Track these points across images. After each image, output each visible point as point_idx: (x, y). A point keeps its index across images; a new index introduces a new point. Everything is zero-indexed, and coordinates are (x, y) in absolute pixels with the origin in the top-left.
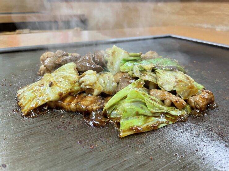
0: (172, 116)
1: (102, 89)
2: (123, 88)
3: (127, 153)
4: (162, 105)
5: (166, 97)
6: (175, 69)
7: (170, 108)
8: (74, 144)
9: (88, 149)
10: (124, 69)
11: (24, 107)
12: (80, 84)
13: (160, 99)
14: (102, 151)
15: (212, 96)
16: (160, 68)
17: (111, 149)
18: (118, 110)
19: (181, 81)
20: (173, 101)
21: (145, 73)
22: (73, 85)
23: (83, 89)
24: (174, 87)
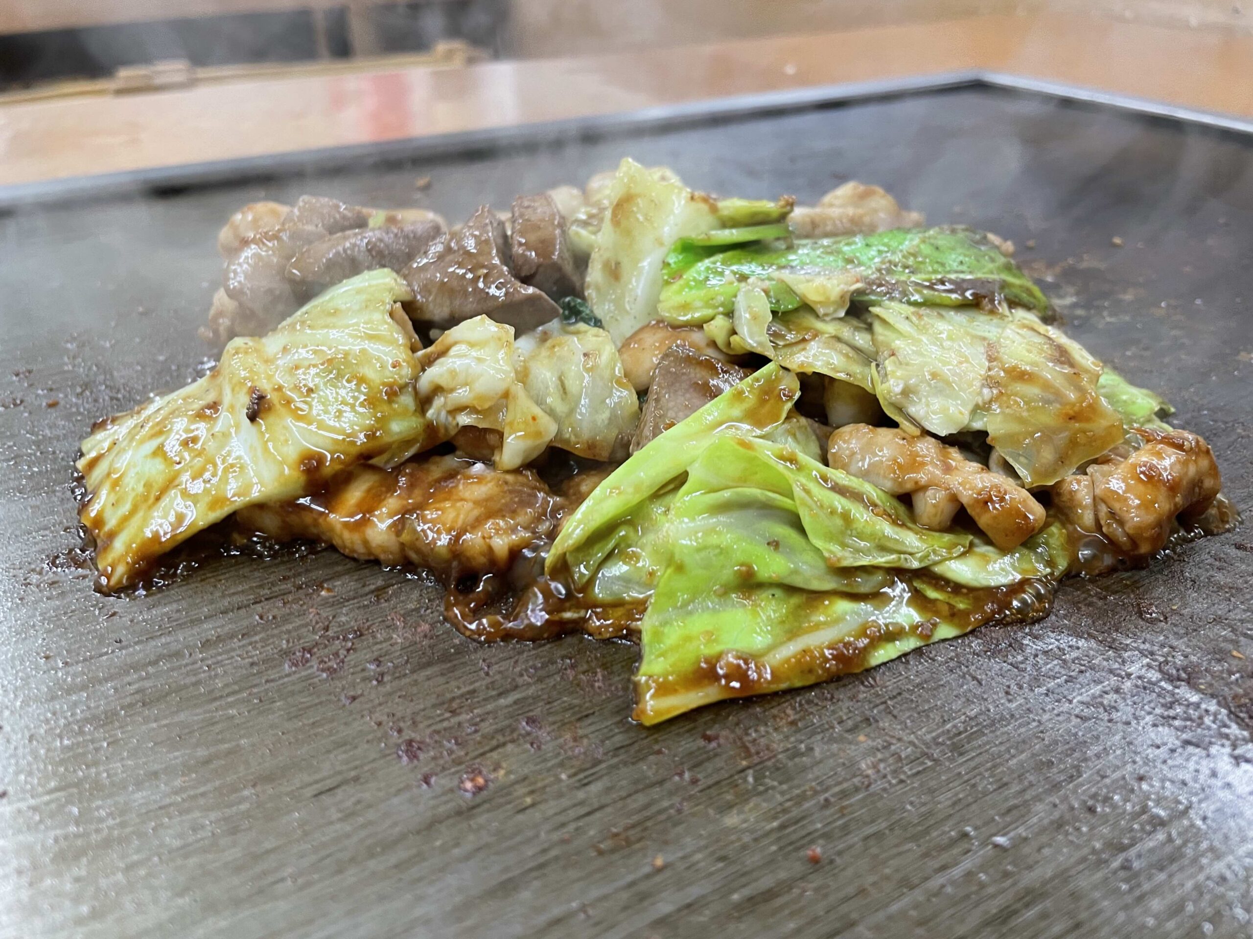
0: (958, 588)
1: (549, 430)
2: (672, 425)
3: (675, 825)
4: (894, 523)
5: (922, 477)
6: (992, 301)
7: (947, 538)
8: (374, 760)
9: (451, 790)
10: (685, 307)
11: (112, 536)
12: (424, 402)
13: (888, 485)
14: (533, 805)
15: (1204, 463)
16: (896, 294)
17: (581, 795)
18: (636, 557)
19: (1020, 376)
20: (966, 496)
21: (808, 329)
22: (385, 408)
23: (442, 431)
24: (979, 409)
